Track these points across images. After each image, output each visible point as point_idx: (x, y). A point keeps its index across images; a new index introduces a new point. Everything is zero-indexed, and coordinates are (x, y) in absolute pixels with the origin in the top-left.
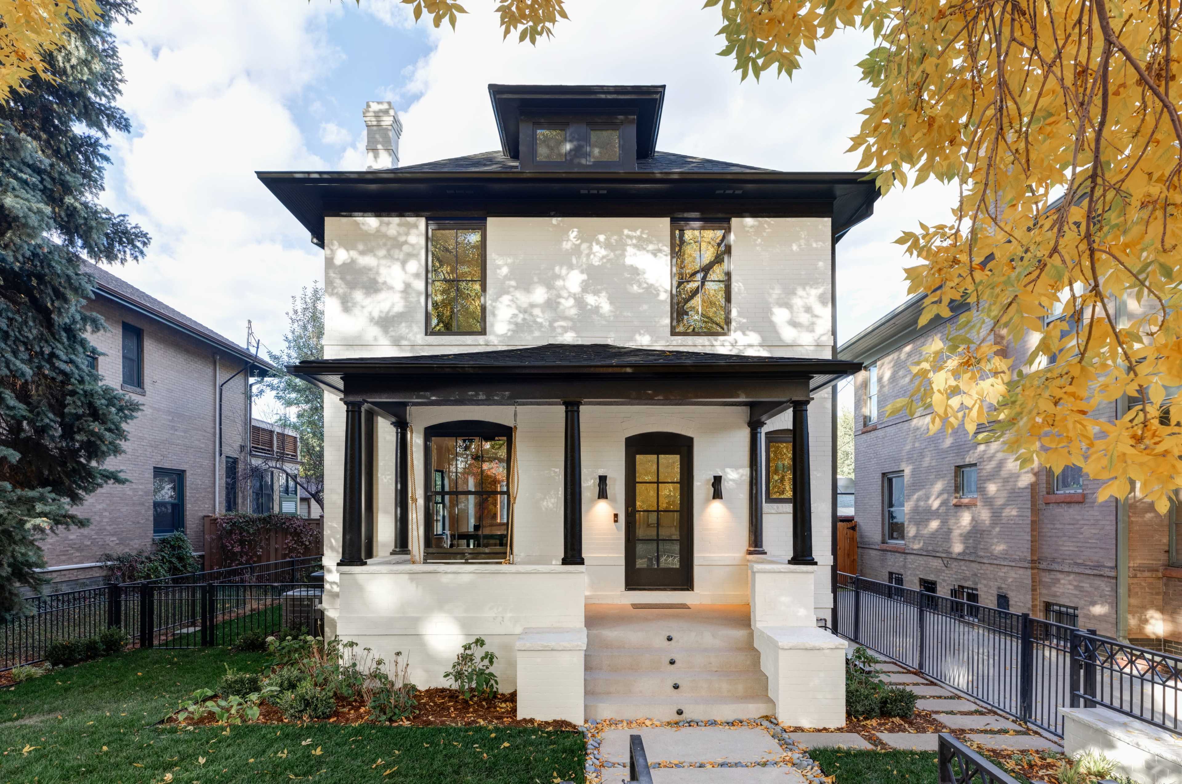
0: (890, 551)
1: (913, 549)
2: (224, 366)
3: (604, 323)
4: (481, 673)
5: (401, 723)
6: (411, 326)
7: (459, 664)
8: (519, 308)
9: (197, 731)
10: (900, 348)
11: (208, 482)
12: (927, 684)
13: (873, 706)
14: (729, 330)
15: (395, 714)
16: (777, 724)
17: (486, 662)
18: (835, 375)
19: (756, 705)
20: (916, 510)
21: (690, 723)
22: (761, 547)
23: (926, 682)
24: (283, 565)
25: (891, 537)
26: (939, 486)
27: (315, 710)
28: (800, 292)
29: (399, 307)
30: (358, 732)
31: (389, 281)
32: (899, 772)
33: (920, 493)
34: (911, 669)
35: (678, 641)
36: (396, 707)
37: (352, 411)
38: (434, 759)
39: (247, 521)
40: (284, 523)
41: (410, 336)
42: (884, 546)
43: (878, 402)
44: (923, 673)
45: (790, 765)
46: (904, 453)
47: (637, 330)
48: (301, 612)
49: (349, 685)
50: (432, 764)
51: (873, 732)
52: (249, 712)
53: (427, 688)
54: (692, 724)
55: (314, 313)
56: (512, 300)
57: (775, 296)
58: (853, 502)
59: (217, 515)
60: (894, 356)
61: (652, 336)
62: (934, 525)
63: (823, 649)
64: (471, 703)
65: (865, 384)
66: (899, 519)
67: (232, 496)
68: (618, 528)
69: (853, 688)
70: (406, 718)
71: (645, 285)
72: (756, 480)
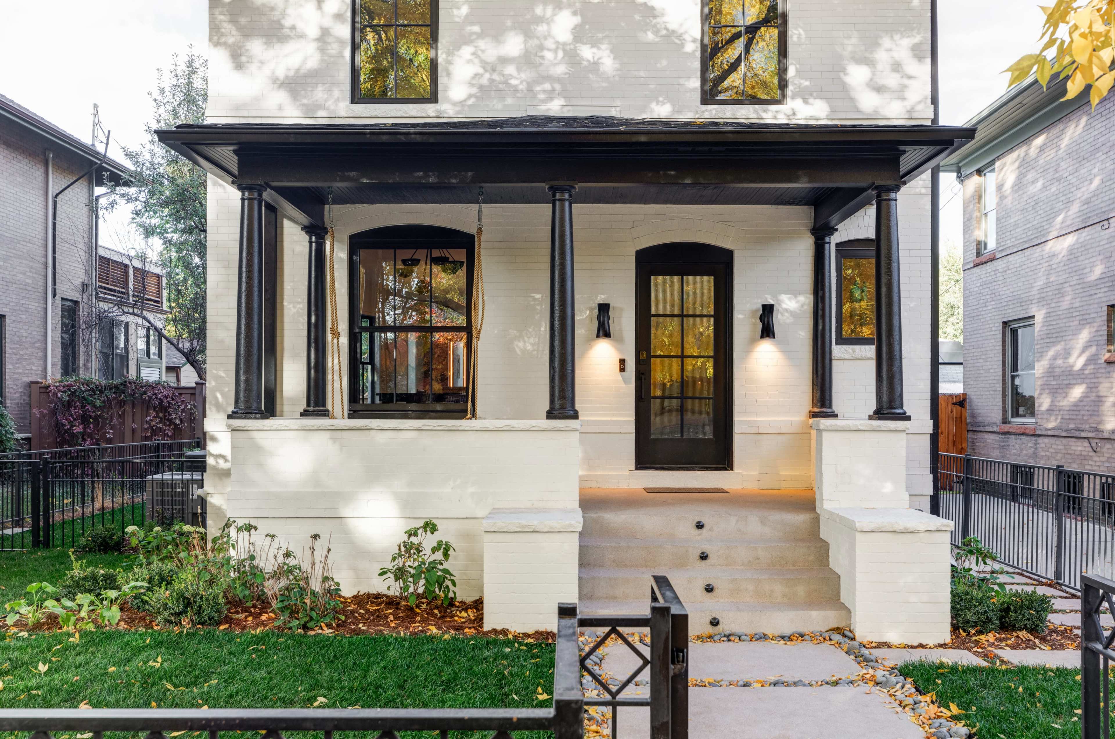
0: (1015, 434)
1: (1047, 429)
2: (58, 167)
3: (604, 85)
4: (433, 566)
5: (320, 631)
6: (330, 90)
7: (400, 556)
8: (484, 64)
9: (33, 637)
10: (1028, 140)
11: (36, 333)
12: (1066, 598)
13: (990, 614)
14: (784, 96)
15: (311, 619)
16: (853, 639)
17: (439, 555)
18: (938, 148)
19: (822, 613)
20: (1050, 372)
21: (729, 637)
22: (830, 407)
23: (1065, 595)
24: (144, 449)
25: (1016, 414)
26: (1085, 335)
27: (199, 612)
28: (886, 42)
29: (313, 62)
30: (260, 640)
31: (301, 26)
32: (1026, 689)
33: (1059, 347)
34: (1044, 580)
35: (711, 530)
36: (312, 609)
37: (249, 199)
38: (368, 671)
39: (92, 390)
40: (145, 393)
41: (330, 104)
42: (1006, 428)
43: (998, 219)
44: (1061, 585)
45: (871, 684)
46: (1034, 292)
47: (654, 97)
48: (172, 503)
49: (244, 584)
50: (365, 676)
51: (989, 648)
52: (107, 614)
53: (355, 593)
54: (732, 638)
55: (187, 95)
56: (474, 54)
57: (850, 48)
58: (961, 376)
59: (49, 381)
60: (1020, 152)
61: (674, 105)
62: (1077, 392)
63: (918, 532)
64: (418, 610)
65: (979, 196)
66: (1026, 391)
67: (70, 351)
68: (625, 381)
69: (961, 589)
70: (327, 625)
71: (664, 32)
72: (823, 310)
